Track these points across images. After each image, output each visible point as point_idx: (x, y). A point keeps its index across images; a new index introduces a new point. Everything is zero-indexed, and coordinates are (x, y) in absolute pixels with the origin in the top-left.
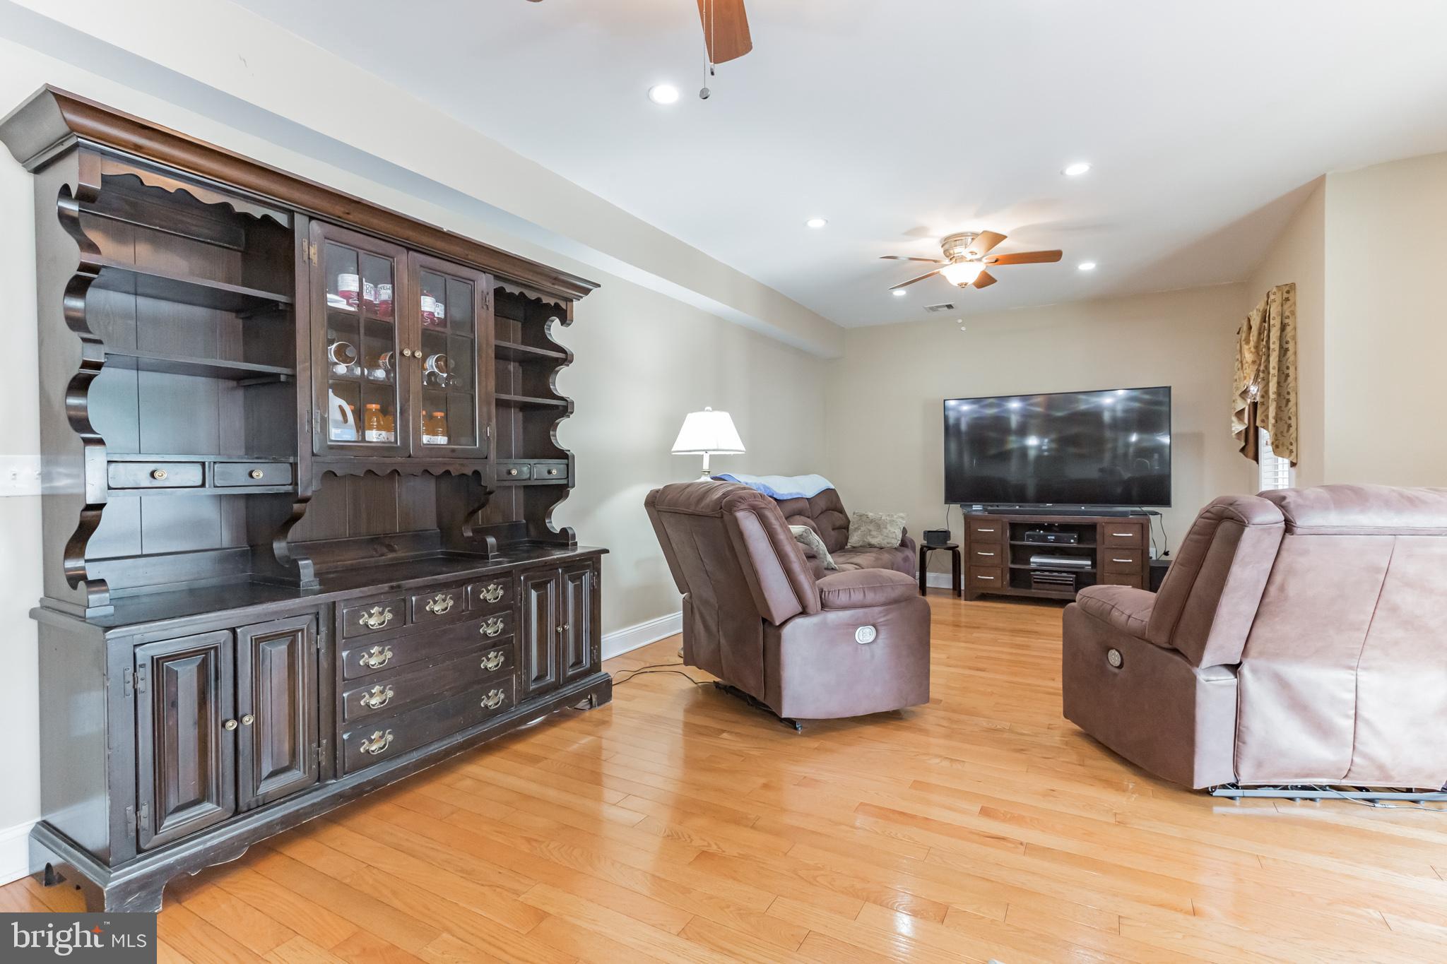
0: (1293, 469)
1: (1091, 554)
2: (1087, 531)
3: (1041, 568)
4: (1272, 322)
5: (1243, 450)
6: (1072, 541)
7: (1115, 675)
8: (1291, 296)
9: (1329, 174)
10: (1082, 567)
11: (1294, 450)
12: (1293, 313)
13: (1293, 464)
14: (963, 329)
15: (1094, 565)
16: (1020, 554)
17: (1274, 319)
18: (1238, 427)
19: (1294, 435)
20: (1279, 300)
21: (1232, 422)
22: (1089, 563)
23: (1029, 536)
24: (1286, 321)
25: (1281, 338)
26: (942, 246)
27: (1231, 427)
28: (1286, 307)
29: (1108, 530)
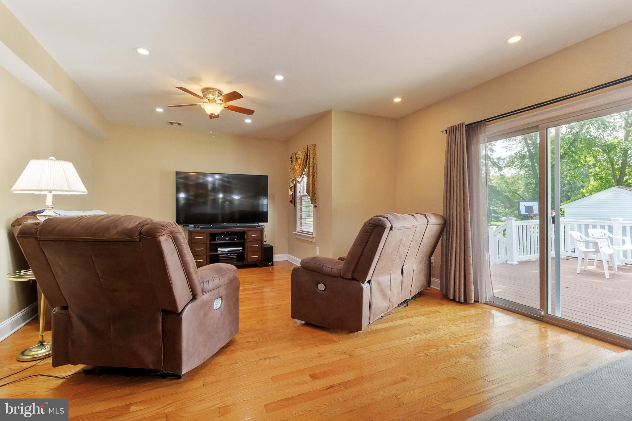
0: (315, 209)
1: (242, 245)
2: (242, 235)
3: (223, 253)
4: (310, 156)
5: (291, 201)
6: (236, 239)
7: (323, 294)
8: (315, 148)
9: (333, 110)
10: (239, 250)
11: (316, 202)
12: (315, 154)
13: (316, 207)
14: (213, 136)
15: (243, 249)
16: (214, 248)
17: (311, 155)
18: (290, 193)
19: (316, 196)
20: (312, 149)
21: (289, 191)
22: (242, 248)
23: (218, 239)
24: (314, 157)
25: (313, 162)
26: (202, 93)
27: (288, 193)
28: (314, 152)
29: (249, 234)
